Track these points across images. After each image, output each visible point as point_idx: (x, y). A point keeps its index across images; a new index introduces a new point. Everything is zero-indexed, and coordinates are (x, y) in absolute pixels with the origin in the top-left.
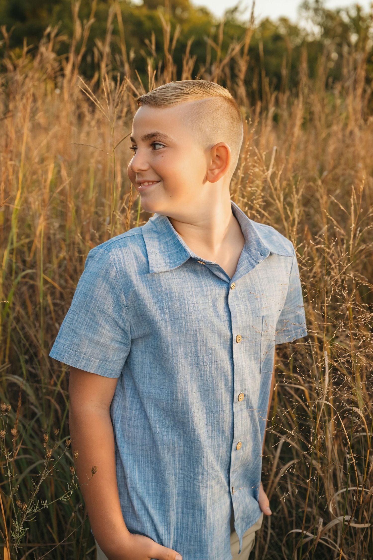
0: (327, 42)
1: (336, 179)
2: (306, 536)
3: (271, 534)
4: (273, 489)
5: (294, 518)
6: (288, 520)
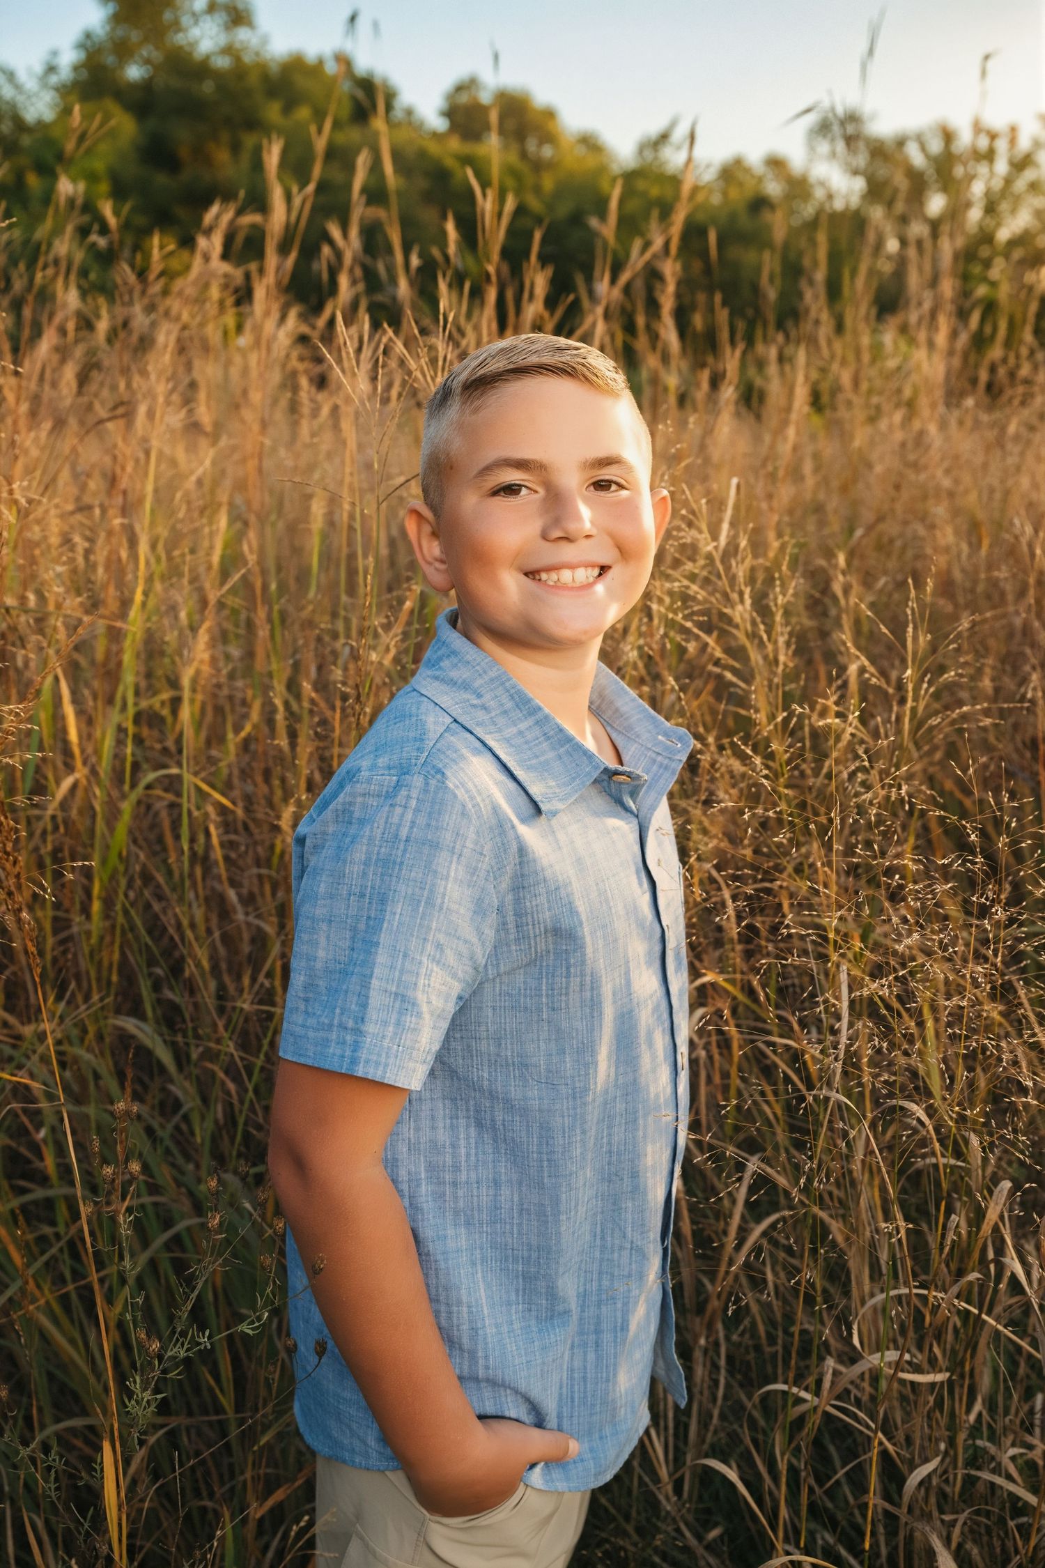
0: (877, 213)
1: (883, 547)
2: (799, 1401)
5: (779, 1348)
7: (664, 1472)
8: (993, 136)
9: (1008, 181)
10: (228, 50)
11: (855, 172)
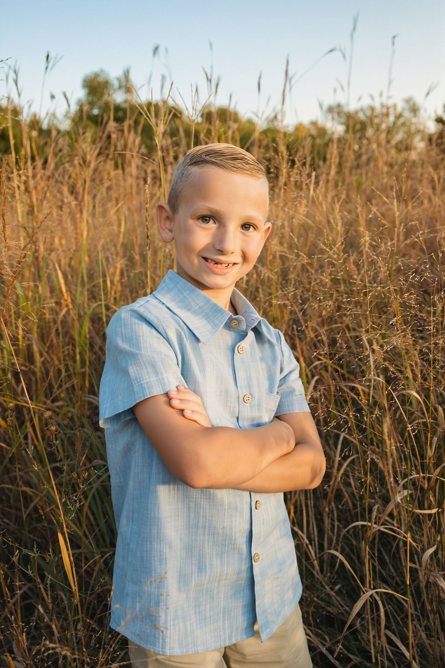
0: (350, 137)
3: (338, 526)
4: (336, 484)
5: (359, 509)
6: (353, 512)
7: (316, 563)
8: (388, 108)
9: (395, 123)
10: (126, 101)
11: (342, 124)
